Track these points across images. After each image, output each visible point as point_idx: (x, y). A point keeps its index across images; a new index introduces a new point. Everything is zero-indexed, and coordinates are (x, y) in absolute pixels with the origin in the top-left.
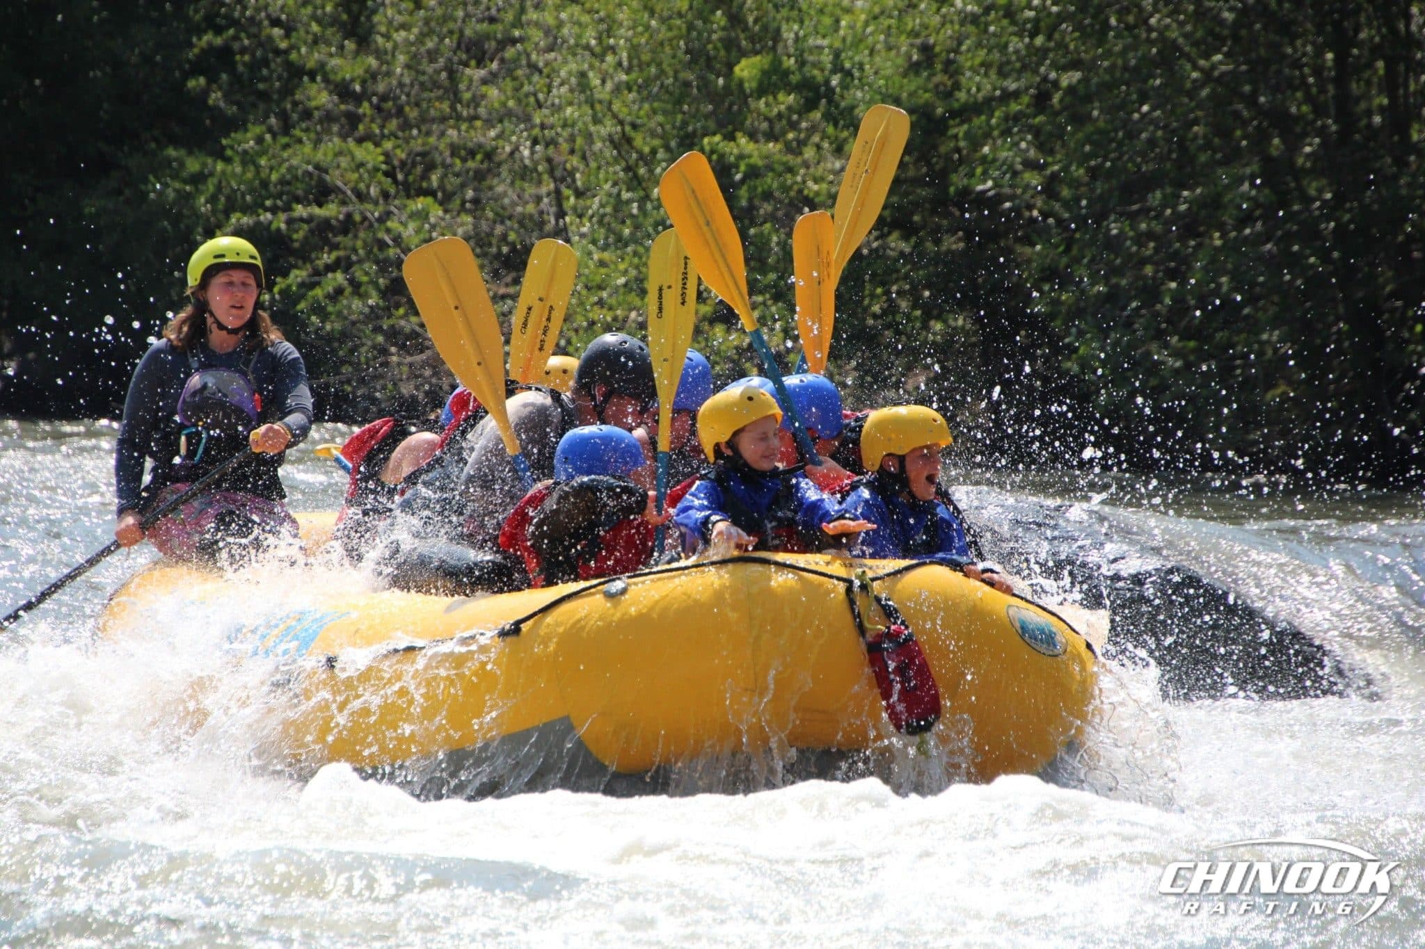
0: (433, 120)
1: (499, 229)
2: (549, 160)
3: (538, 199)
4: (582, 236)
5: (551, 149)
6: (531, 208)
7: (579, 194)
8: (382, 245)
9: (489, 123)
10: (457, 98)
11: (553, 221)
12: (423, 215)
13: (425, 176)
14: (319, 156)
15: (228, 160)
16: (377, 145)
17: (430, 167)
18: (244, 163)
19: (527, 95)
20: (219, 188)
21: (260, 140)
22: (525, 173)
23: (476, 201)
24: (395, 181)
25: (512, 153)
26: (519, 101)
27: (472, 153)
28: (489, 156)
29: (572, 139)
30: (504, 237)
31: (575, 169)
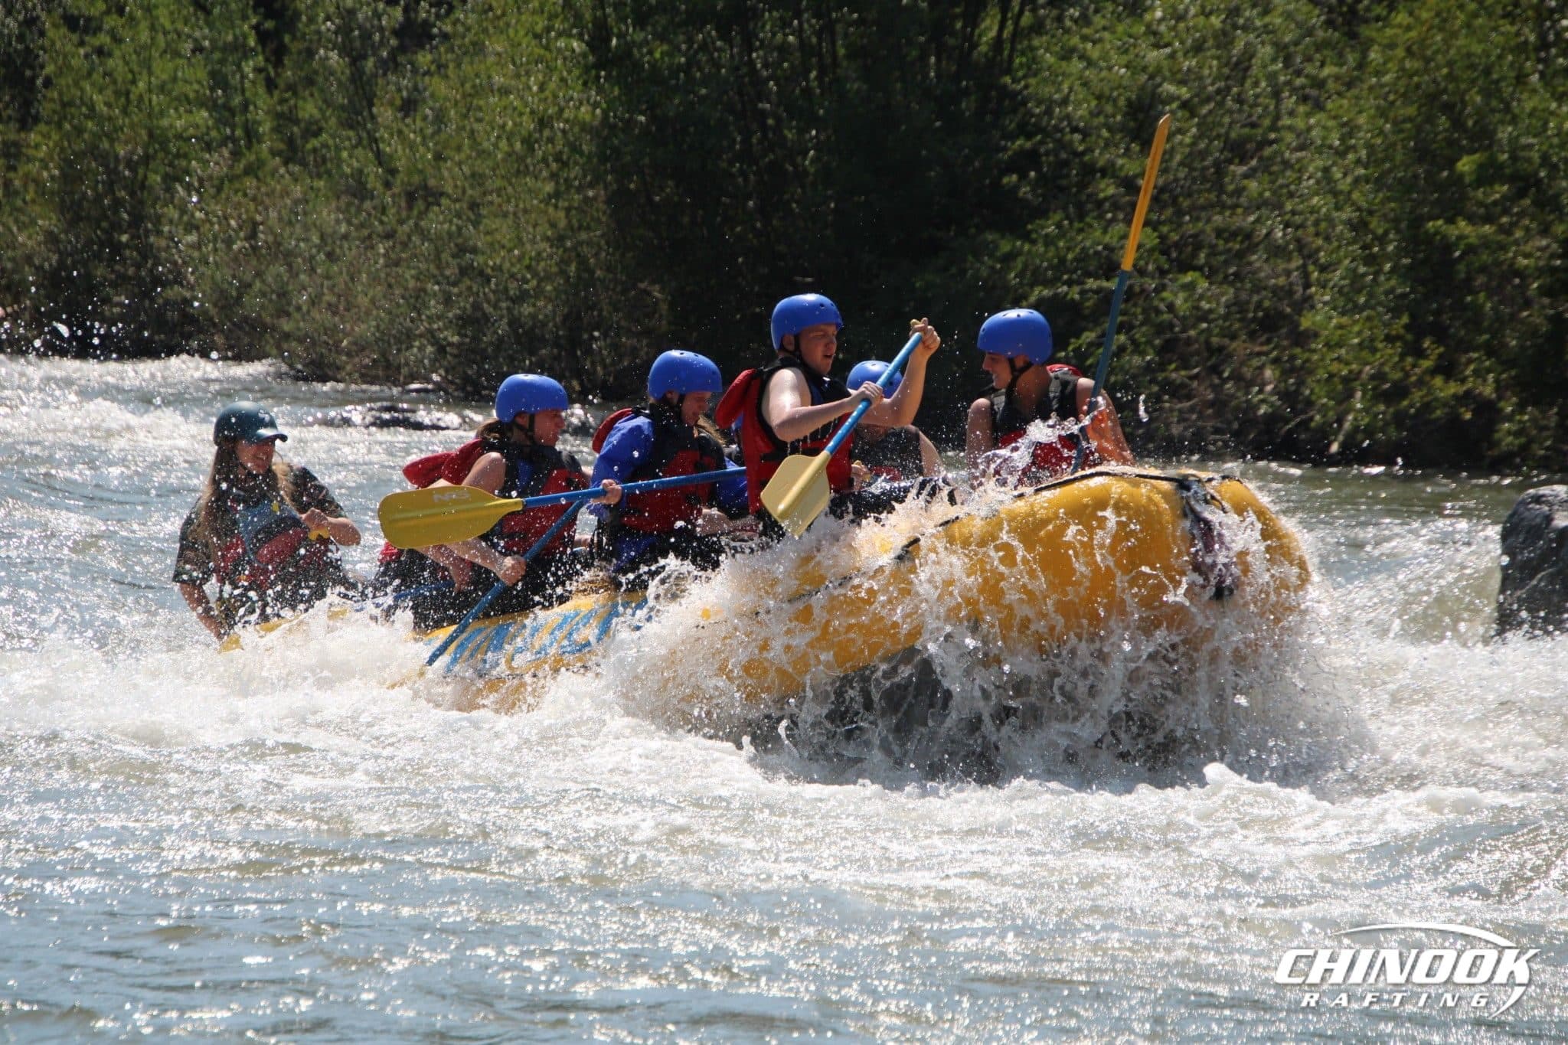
0: (1203, 208)
1: (1255, 298)
2: (1298, 241)
3: (1288, 273)
4: (1325, 303)
5: (1300, 232)
6: (1282, 281)
7: (1323, 269)
8: (1158, 312)
9: (1248, 211)
10: (1221, 189)
11: (1300, 289)
12: (1190, 287)
13: (1194, 255)
14: (1107, 239)
15: (1033, 242)
16: (1155, 229)
17: (1198, 247)
18: (1047, 245)
19: (1281, 187)
20: (1026, 266)
21: (1059, 226)
22: (1277, 252)
23: (1235, 274)
24: (1170, 260)
25: (1268, 234)
26: (1274, 193)
27: (1234, 235)
28: (1248, 236)
29: (1317, 223)
30: (1259, 306)
31: (1318, 250)
